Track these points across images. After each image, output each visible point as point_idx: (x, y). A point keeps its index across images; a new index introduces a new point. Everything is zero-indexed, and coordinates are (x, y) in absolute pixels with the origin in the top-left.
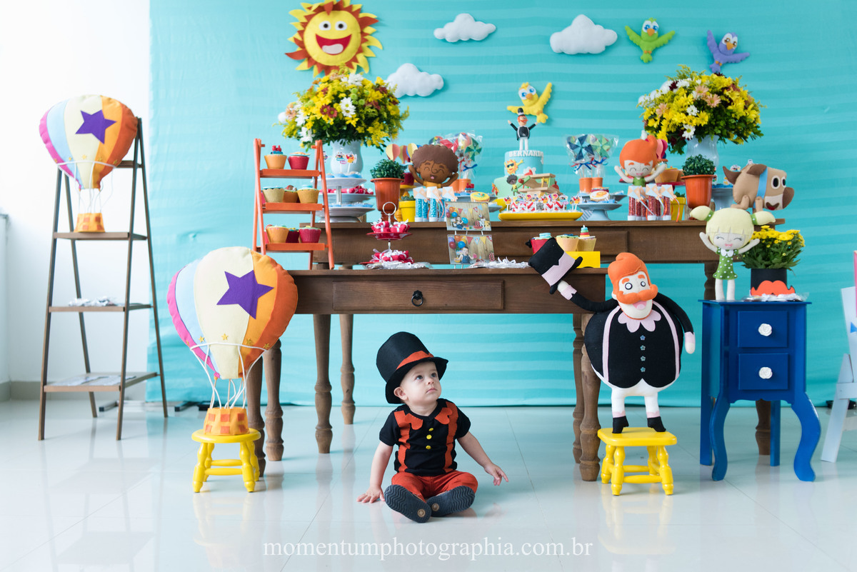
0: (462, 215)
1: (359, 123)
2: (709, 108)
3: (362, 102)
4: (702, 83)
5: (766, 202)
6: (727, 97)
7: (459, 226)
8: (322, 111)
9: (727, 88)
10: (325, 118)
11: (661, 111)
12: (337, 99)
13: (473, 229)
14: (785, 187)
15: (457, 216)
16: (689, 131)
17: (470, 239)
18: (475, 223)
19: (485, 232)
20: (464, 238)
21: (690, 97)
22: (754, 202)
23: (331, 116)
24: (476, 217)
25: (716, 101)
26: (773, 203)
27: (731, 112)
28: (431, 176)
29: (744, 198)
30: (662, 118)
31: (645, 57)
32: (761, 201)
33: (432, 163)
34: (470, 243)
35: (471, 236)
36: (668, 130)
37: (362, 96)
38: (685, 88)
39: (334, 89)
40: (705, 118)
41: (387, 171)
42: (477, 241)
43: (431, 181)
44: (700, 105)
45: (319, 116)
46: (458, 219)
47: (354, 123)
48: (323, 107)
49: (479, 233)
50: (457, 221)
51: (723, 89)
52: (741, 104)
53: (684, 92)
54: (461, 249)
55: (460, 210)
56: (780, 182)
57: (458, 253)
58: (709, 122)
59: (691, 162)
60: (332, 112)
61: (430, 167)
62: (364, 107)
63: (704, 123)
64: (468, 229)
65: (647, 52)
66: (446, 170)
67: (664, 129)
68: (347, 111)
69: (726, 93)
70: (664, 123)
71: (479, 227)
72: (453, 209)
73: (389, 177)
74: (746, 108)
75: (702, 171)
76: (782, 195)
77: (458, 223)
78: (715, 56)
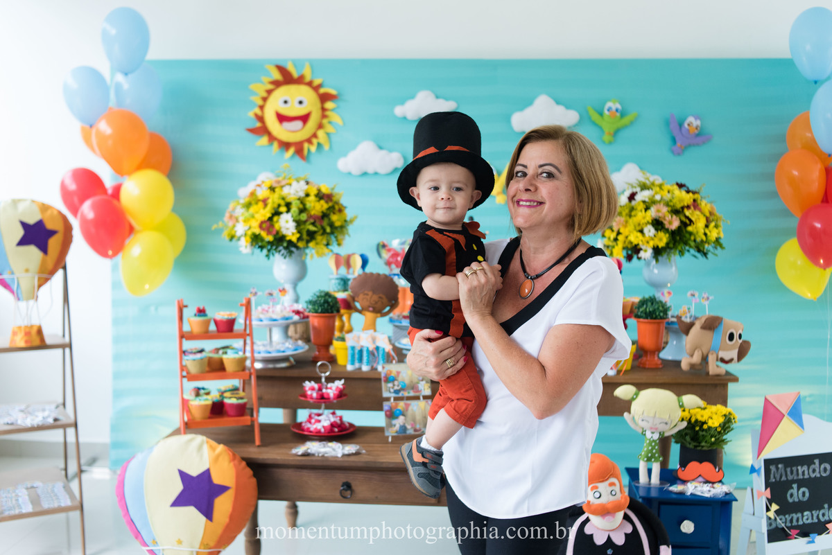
0: (400, 379)
1: (299, 239)
2: (667, 230)
3: (304, 217)
4: (662, 198)
5: (720, 357)
6: (687, 217)
7: (397, 392)
8: (261, 226)
9: (688, 207)
10: (264, 234)
11: (618, 225)
12: (277, 213)
13: (412, 394)
14: (740, 341)
15: (394, 380)
16: (646, 251)
17: (407, 406)
18: (414, 387)
19: (425, 397)
20: (401, 405)
21: (649, 213)
22: (707, 356)
23: (269, 233)
24: (415, 380)
25: (675, 224)
26: (727, 358)
27: (691, 234)
28: (369, 307)
29: (696, 352)
30: (619, 233)
31: (606, 138)
32: (715, 356)
33: (370, 293)
34: (407, 410)
35: (409, 402)
36: (625, 246)
37: (303, 210)
38: (644, 202)
39: (273, 203)
40: (662, 240)
41: (321, 306)
42: (415, 408)
43: (369, 311)
44: (658, 224)
45: (257, 231)
46: (396, 383)
47: (294, 239)
48: (262, 223)
49: (417, 398)
50: (394, 385)
51: (683, 208)
52: (702, 223)
53: (642, 206)
54: (397, 417)
55: (398, 373)
56: (736, 336)
57: (394, 422)
58: (667, 244)
59: (643, 305)
60: (271, 230)
61: (368, 297)
62: (305, 222)
63: (662, 244)
64: (406, 394)
65: (609, 133)
66: (385, 300)
67: (620, 244)
68: (287, 229)
69: (687, 213)
70: (620, 238)
71: (419, 391)
72: (391, 372)
73: (324, 313)
74: (707, 226)
75: (654, 316)
76: (737, 351)
77: (396, 388)
78: (677, 139)
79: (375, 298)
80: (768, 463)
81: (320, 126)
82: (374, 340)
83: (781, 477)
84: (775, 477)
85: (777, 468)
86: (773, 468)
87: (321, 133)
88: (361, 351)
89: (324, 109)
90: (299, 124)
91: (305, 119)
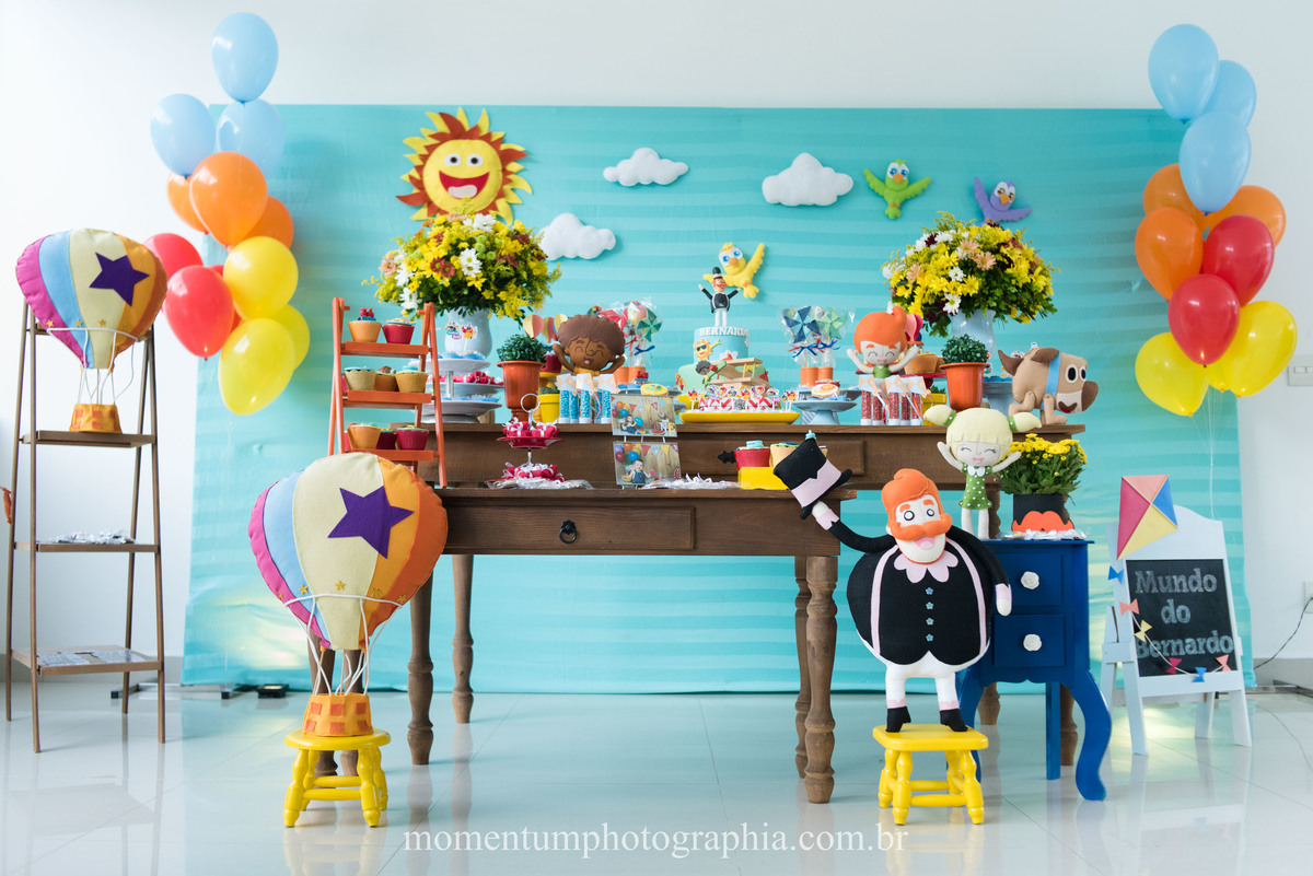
0: (635, 414)
1: (486, 286)
2: (980, 271)
3: (492, 256)
4: (970, 236)
5: (1058, 401)
6: (1005, 256)
7: (629, 430)
8: (433, 267)
9: (1005, 244)
10: (437, 276)
11: (913, 275)
12: (456, 250)
13: (651, 434)
14: (1084, 380)
15: (628, 414)
16: (953, 302)
17: (646, 449)
18: (654, 426)
19: (669, 439)
20: (637, 447)
21: (954, 255)
22: (1042, 401)
23: (445, 273)
24: (655, 418)
25: (989, 262)
26: (1068, 404)
27: (1011, 277)
28: (585, 359)
29: (1027, 395)
30: (915, 285)
31: (891, 211)
32: (1051, 399)
33: (586, 340)
34: (645, 454)
35: (648, 444)
36: (924, 302)
37: (492, 247)
38: (946, 243)
39: (451, 236)
40: (974, 285)
41: (520, 350)
42: (656, 452)
43: (584, 367)
44: (968, 266)
45: (428, 273)
46: (630, 419)
47: (478, 285)
48: (435, 261)
49: (659, 439)
50: (627, 421)
51: (999, 245)
52: (1024, 266)
53: (945, 249)
54: (632, 463)
55: (633, 406)
56: (1078, 374)
57: (628, 468)
58: (981, 290)
59: (953, 345)
60: (447, 269)
61: (584, 346)
62: (493, 263)
63: (973, 291)
64: (643, 434)
65: (894, 205)
66: (606, 351)
67: (918, 300)
68: (470, 268)
69: (1004, 250)
70: (918, 291)
71: (659, 431)
72: (623, 405)
73: (524, 359)
74: (1031, 272)
75: (969, 357)
76: (1081, 392)
77: (630, 425)
78: (985, 213)
79: (593, 346)
80: (1133, 565)
81: (501, 194)
82: (596, 385)
83: (1151, 587)
84: (1143, 588)
85: (1145, 576)
86: (1139, 575)
87: (501, 203)
88: (577, 401)
89: (505, 172)
90: (472, 189)
91: (480, 182)
